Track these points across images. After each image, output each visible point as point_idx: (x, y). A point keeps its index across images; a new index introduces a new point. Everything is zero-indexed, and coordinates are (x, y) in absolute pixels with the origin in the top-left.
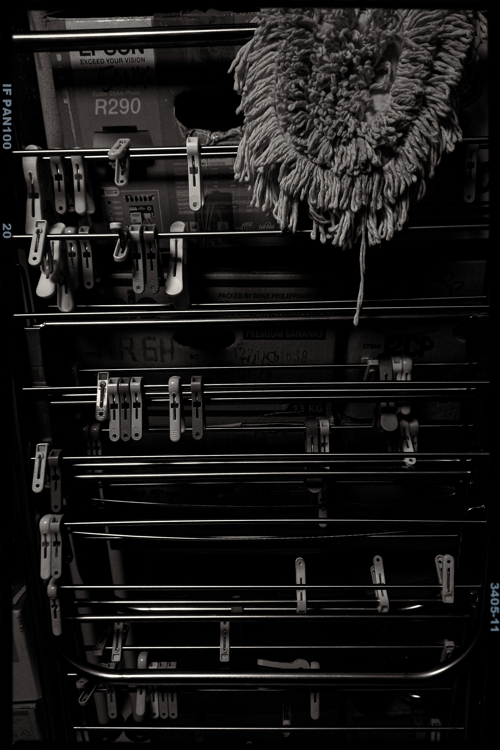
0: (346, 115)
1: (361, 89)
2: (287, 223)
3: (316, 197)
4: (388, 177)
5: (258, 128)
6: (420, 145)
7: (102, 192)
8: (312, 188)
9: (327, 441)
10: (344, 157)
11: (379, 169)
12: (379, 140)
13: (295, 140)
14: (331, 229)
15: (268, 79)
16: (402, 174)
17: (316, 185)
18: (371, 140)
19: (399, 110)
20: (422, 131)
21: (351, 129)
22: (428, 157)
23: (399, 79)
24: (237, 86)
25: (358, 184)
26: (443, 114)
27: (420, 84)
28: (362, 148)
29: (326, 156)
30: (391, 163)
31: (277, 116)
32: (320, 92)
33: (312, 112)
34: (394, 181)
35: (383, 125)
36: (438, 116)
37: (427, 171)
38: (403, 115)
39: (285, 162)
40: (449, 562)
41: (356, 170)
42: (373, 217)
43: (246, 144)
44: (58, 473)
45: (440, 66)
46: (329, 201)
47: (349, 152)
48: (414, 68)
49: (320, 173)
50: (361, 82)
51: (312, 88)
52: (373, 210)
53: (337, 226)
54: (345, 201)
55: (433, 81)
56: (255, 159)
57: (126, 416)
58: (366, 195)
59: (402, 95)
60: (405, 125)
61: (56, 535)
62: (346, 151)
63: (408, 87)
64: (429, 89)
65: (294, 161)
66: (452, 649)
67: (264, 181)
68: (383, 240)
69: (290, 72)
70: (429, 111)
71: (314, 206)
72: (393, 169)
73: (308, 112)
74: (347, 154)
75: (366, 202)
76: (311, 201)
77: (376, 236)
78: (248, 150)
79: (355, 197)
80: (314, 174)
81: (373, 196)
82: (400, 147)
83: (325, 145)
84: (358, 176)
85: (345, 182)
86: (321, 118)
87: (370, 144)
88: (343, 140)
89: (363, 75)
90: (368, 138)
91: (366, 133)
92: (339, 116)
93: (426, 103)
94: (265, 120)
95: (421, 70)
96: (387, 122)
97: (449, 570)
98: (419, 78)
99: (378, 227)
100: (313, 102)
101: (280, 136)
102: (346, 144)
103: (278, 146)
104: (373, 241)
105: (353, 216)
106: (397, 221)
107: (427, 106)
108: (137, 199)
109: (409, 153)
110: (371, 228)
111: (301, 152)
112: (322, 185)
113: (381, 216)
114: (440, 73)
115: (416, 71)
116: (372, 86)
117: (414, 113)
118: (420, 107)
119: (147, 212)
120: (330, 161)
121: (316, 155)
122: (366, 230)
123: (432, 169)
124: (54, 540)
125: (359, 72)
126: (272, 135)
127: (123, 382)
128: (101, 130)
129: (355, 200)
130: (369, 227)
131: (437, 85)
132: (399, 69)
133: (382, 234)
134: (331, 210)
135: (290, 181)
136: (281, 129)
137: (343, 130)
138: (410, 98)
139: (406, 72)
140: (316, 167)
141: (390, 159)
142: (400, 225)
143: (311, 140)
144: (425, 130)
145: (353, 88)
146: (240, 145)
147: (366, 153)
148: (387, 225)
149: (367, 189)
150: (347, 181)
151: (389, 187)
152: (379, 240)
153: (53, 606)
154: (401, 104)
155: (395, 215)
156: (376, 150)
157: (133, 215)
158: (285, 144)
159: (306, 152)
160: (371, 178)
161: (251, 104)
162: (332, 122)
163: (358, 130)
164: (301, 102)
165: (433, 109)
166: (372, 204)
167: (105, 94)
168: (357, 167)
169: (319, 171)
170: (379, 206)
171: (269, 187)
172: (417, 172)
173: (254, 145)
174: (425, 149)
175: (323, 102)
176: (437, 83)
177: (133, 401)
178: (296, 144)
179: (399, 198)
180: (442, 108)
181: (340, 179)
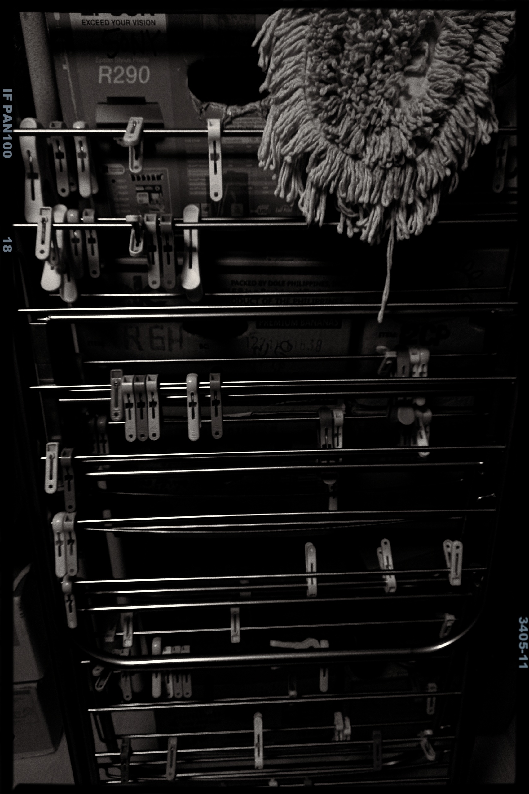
0: (380, 101)
1: (396, 71)
2: (314, 216)
3: (346, 190)
4: (421, 170)
5: (286, 113)
6: (456, 137)
7: (106, 169)
8: (343, 181)
9: (341, 431)
10: (376, 146)
11: (412, 162)
12: (414, 132)
13: (326, 128)
14: (359, 223)
15: (297, 57)
16: (436, 167)
17: (346, 178)
18: (406, 130)
19: (435, 98)
20: (458, 122)
21: (385, 117)
22: (463, 149)
23: (436, 62)
24: (263, 63)
25: (390, 177)
26: (480, 104)
27: (460, 71)
28: (397, 139)
29: (358, 146)
30: (424, 154)
31: (306, 99)
32: (352, 73)
33: (345, 96)
34: (427, 174)
35: (420, 115)
36: (476, 105)
37: (461, 162)
38: (441, 105)
39: (315, 152)
40: (458, 547)
41: (389, 162)
42: (403, 211)
43: (272, 129)
44: (71, 473)
45: (481, 50)
46: (360, 194)
47: (382, 143)
48: (454, 52)
49: (351, 165)
50: (396, 63)
51: (345, 69)
52: (404, 204)
53: (366, 220)
54: (376, 195)
55: (472, 67)
56: (282, 147)
57: (142, 416)
58: (398, 189)
59: (440, 82)
60: (441, 115)
61: (70, 533)
62: (379, 141)
63: (447, 74)
64: (468, 76)
65: (324, 151)
66: (452, 622)
67: (290, 170)
68: (412, 235)
69: (323, 51)
70: (466, 99)
71: (344, 200)
72: (426, 161)
73: (340, 96)
74: (380, 144)
75: (397, 197)
76: (341, 194)
77: (405, 230)
78: (274, 135)
79: (386, 190)
80: (346, 164)
81: (406, 189)
82: (435, 137)
83: (357, 133)
84: (391, 168)
85: (377, 174)
86: (354, 104)
87: (405, 135)
88: (377, 129)
89: (399, 57)
90: (403, 127)
91: (401, 122)
92: (372, 102)
93: (464, 90)
94: (293, 104)
95: (462, 55)
96: (424, 111)
97: (457, 555)
98: (459, 63)
99: (407, 221)
100: (345, 85)
101: (310, 122)
102: (379, 133)
103: (307, 134)
104: (402, 235)
105: (383, 210)
106: (427, 214)
107: (465, 94)
108: (144, 178)
109: (444, 145)
110: (400, 222)
111: (332, 141)
112: (353, 178)
113: (411, 210)
114: (481, 59)
115: (456, 56)
116: (407, 68)
117: (452, 101)
118: (458, 95)
119: (155, 192)
120: (362, 151)
121: (347, 145)
122: (395, 224)
123: (466, 161)
124: (68, 538)
125: (395, 54)
126: (301, 121)
127: (138, 380)
128: (105, 100)
129: (386, 193)
130: (398, 221)
131: (476, 71)
132: (438, 51)
133: (411, 228)
134: (361, 204)
135: (320, 173)
136: (310, 114)
137: (377, 118)
138: (448, 86)
139: (446, 56)
140: (347, 158)
141: (424, 150)
142: (429, 219)
143: (342, 128)
144: (462, 120)
145: (388, 70)
146: (265, 129)
147: (401, 145)
148: (416, 219)
149: (399, 182)
150: (379, 173)
151: (422, 180)
152: (408, 235)
153: (68, 601)
154: (438, 91)
155: (425, 209)
156: (411, 143)
157: (140, 195)
158: (315, 132)
159: (337, 141)
160: (403, 171)
161: (278, 85)
162: (366, 109)
163: (392, 118)
164: (333, 85)
165: (471, 97)
166: (403, 198)
167: (110, 60)
168: (390, 159)
169: (349, 161)
170: (410, 201)
171: (295, 176)
172: (450, 166)
173: (282, 132)
174: (461, 141)
175: (357, 86)
176: (476, 69)
177: (150, 400)
178: (327, 133)
179: (431, 192)
180: (481, 98)
181: (372, 171)
